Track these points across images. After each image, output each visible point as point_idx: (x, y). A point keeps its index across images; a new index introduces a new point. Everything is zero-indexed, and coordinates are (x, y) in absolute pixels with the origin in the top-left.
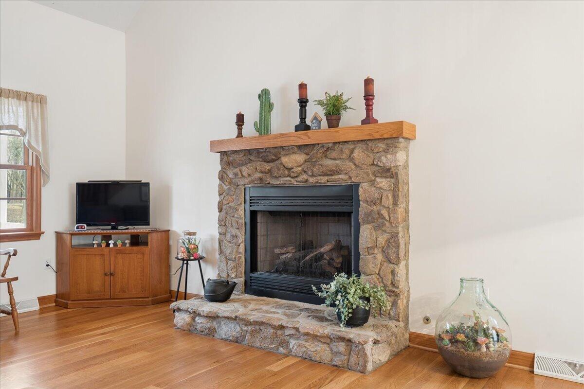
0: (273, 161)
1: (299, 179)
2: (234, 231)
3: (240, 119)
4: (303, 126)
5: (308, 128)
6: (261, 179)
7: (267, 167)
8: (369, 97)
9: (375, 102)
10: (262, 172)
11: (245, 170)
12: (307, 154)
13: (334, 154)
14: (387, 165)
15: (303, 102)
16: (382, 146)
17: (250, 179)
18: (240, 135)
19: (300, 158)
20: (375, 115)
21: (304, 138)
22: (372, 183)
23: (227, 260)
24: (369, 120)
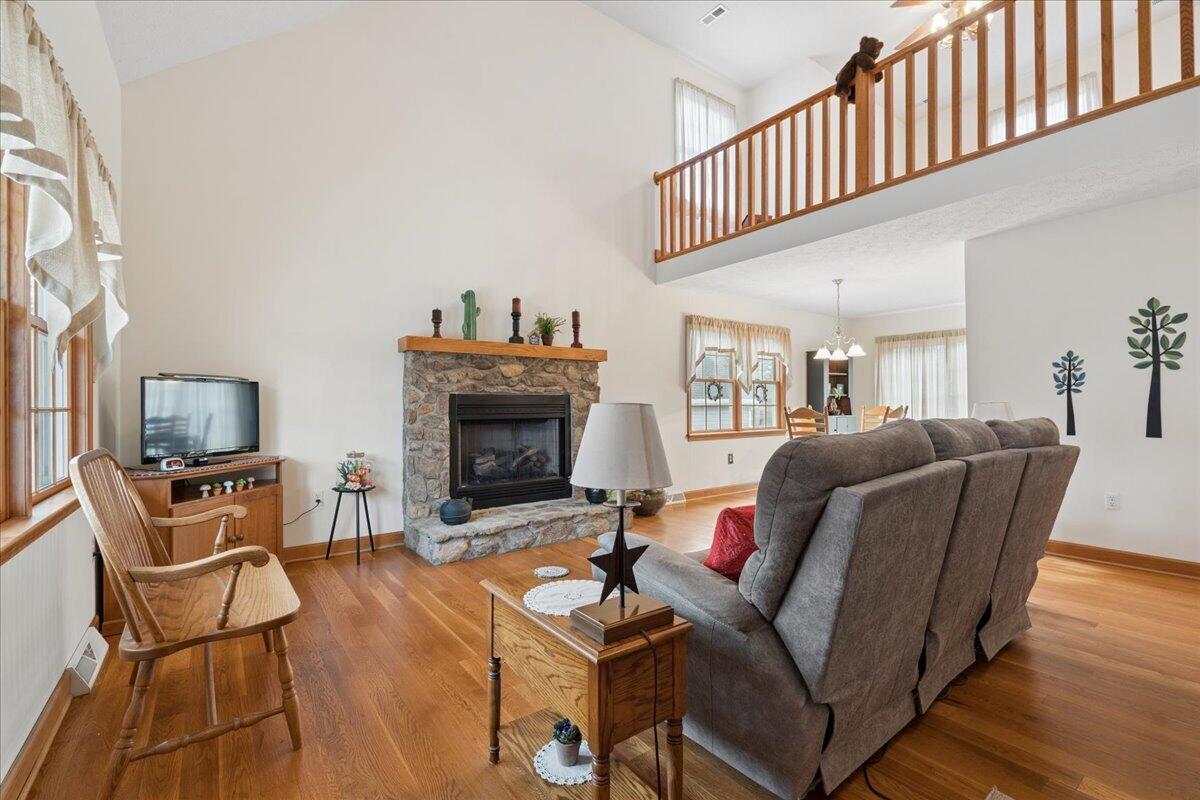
0: (489, 368)
1: (518, 388)
2: (438, 445)
3: (437, 316)
4: (516, 339)
5: (520, 340)
6: (474, 386)
7: (481, 373)
8: (576, 326)
9: (581, 330)
10: (475, 379)
11: (453, 375)
12: (526, 365)
13: (551, 369)
14: (592, 381)
15: (516, 315)
16: (587, 366)
17: (459, 385)
18: (437, 334)
19: (517, 368)
20: (581, 340)
21: (518, 350)
22: (582, 395)
23: (426, 478)
24: (577, 344)
